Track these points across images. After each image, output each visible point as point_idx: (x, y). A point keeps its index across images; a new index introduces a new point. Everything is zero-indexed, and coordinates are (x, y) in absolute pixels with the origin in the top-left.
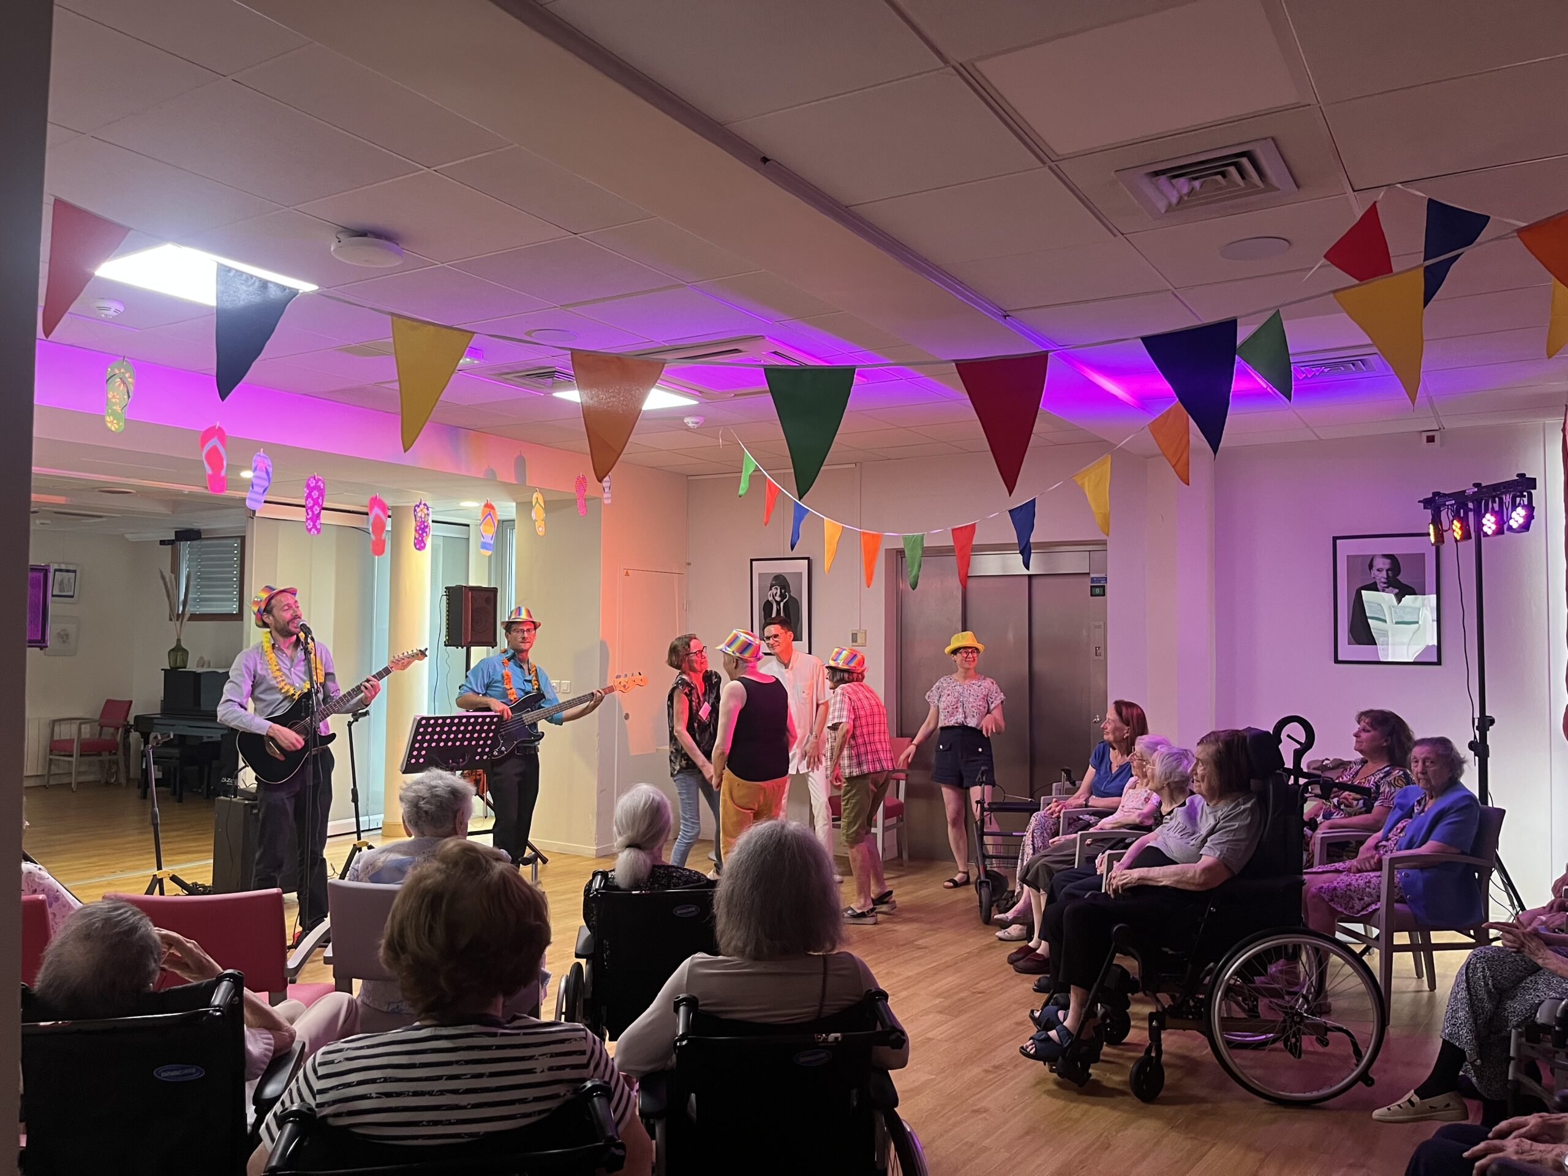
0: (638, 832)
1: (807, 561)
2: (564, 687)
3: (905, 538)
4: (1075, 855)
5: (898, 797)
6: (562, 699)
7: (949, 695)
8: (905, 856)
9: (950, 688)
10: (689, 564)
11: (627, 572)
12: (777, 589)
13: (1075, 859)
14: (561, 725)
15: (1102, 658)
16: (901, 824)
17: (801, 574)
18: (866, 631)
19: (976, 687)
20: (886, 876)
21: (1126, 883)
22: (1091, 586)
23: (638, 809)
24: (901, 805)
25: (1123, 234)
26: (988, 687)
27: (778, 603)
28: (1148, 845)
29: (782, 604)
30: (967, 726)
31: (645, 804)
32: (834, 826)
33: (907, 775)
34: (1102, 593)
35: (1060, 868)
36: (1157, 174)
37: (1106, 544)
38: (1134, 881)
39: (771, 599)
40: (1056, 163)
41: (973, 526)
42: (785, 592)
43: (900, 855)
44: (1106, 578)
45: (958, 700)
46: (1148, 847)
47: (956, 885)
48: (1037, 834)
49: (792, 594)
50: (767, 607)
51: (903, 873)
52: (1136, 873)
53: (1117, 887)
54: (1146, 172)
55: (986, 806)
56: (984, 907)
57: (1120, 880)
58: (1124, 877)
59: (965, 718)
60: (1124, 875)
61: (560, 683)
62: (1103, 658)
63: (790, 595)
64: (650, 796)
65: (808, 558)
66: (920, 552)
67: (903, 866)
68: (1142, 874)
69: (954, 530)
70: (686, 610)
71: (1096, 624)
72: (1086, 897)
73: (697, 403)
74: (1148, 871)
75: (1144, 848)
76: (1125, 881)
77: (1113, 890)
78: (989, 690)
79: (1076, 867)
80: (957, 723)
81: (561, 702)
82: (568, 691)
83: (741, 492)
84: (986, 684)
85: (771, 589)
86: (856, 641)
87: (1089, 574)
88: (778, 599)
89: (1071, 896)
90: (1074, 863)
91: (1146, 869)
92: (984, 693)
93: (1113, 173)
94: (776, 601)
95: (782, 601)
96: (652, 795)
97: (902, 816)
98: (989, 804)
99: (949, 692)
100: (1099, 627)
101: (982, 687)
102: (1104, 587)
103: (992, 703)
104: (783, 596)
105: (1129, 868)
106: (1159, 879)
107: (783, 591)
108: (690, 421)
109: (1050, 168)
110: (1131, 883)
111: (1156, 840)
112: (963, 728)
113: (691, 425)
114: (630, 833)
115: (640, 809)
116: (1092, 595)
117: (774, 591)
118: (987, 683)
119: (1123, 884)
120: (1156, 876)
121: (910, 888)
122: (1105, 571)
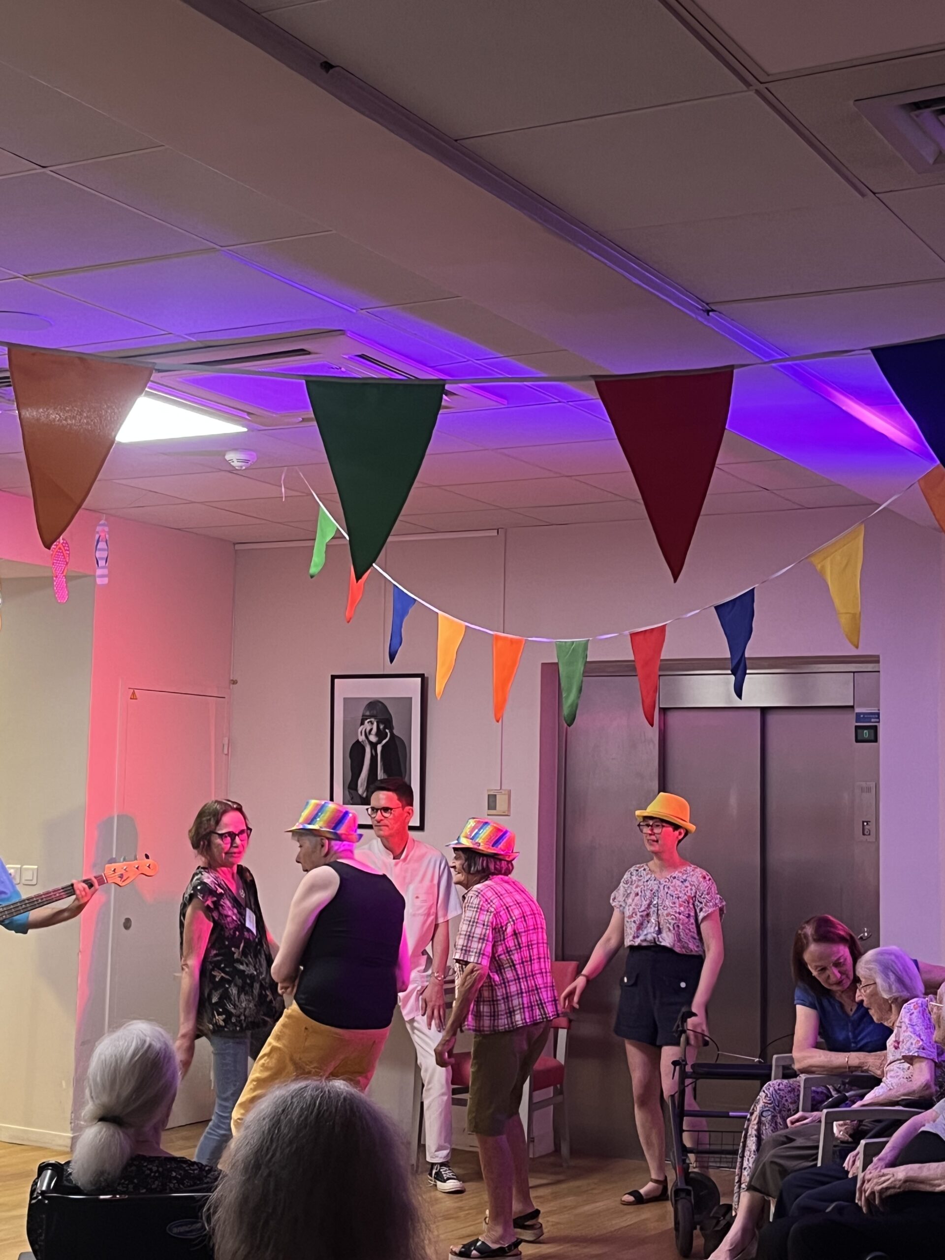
0: (118, 1096)
1: (419, 679)
2: (27, 876)
3: (560, 646)
4: (817, 1147)
5: (555, 1056)
6: (26, 893)
7: (637, 894)
8: (565, 1149)
9: (641, 883)
10: (234, 682)
11: (134, 693)
13: (817, 1153)
14: (25, 932)
15: (871, 838)
16: (559, 1098)
17: (408, 700)
18: (510, 792)
19: (677, 882)
20: (532, 1182)
21: (887, 1188)
22: (856, 727)
23: (122, 1060)
24: (560, 1069)
25: (874, 193)
26: (696, 883)
27: (374, 746)
28: (923, 1129)
29: (379, 748)
30: (660, 946)
31: (134, 1054)
32: (456, 1102)
33: (570, 1021)
34: (872, 738)
35: (797, 1167)
36: (917, 106)
37: (878, 662)
38: (898, 1184)
39: (362, 738)
40: (766, 85)
41: (663, 629)
42: (385, 728)
43: (557, 1150)
44: (878, 714)
45: (651, 903)
46: (924, 1132)
47: (640, 1200)
48: (767, 1118)
49: (395, 732)
50: (356, 752)
51: (561, 1177)
52: (901, 1172)
53: (873, 1193)
54: (902, 103)
55: (688, 1069)
56: (681, 1229)
57: (877, 1184)
58: (883, 1179)
59: (659, 932)
60: (884, 1175)
61: (21, 868)
62: (874, 840)
64: (145, 1041)
65: (422, 676)
66: (580, 668)
67: (561, 1166)
68: (911, 1174)
69: (633, 635)
70: (227, 755)
71: (864, 784)
72: (828, 1210)
73: (245, 430)
74: (920, 1168)
75: (916, 1134)
76: (885, 1185)
77: (867, 1199)
78: (697, 889)
79: (819, 1165)
80: (645, 940)
81: (24, 897)
82: (34, 882)
83: (314, 570)
84: (694, 879)
85: (362, 723)
86: (495, 808)
87: (852, 707)
88: (373, 738)
89: (806, 1210)
90: (816, 1159)
91: (917, 1166)
92: (689, 894)
93: (851, 102)
94: (371, 743)
95: (379, 742)
96: (148, 1039)
97: (561, 1086)
98: (693, 1066)
99: (638, 890)
100: (869, 790)
101: (687, 884)
102: (875, 728)
103: (701, 910)
105: (893, 1164)
106: (936, 1182)
107: (382, 727)
108: (234, 458)
109: (757, 92)
110: (894, 1187)
111: (934, 1121)
112: (655, 949)
113: (236, 464)
114: (105, 1099)
115: (126, 1060)
116: (857, 741)
117: (367, 726)
118: (695, 876)
119: (882, 1189)
120: (932, 1177)
121: (569, 1201)
122: (877, 705)
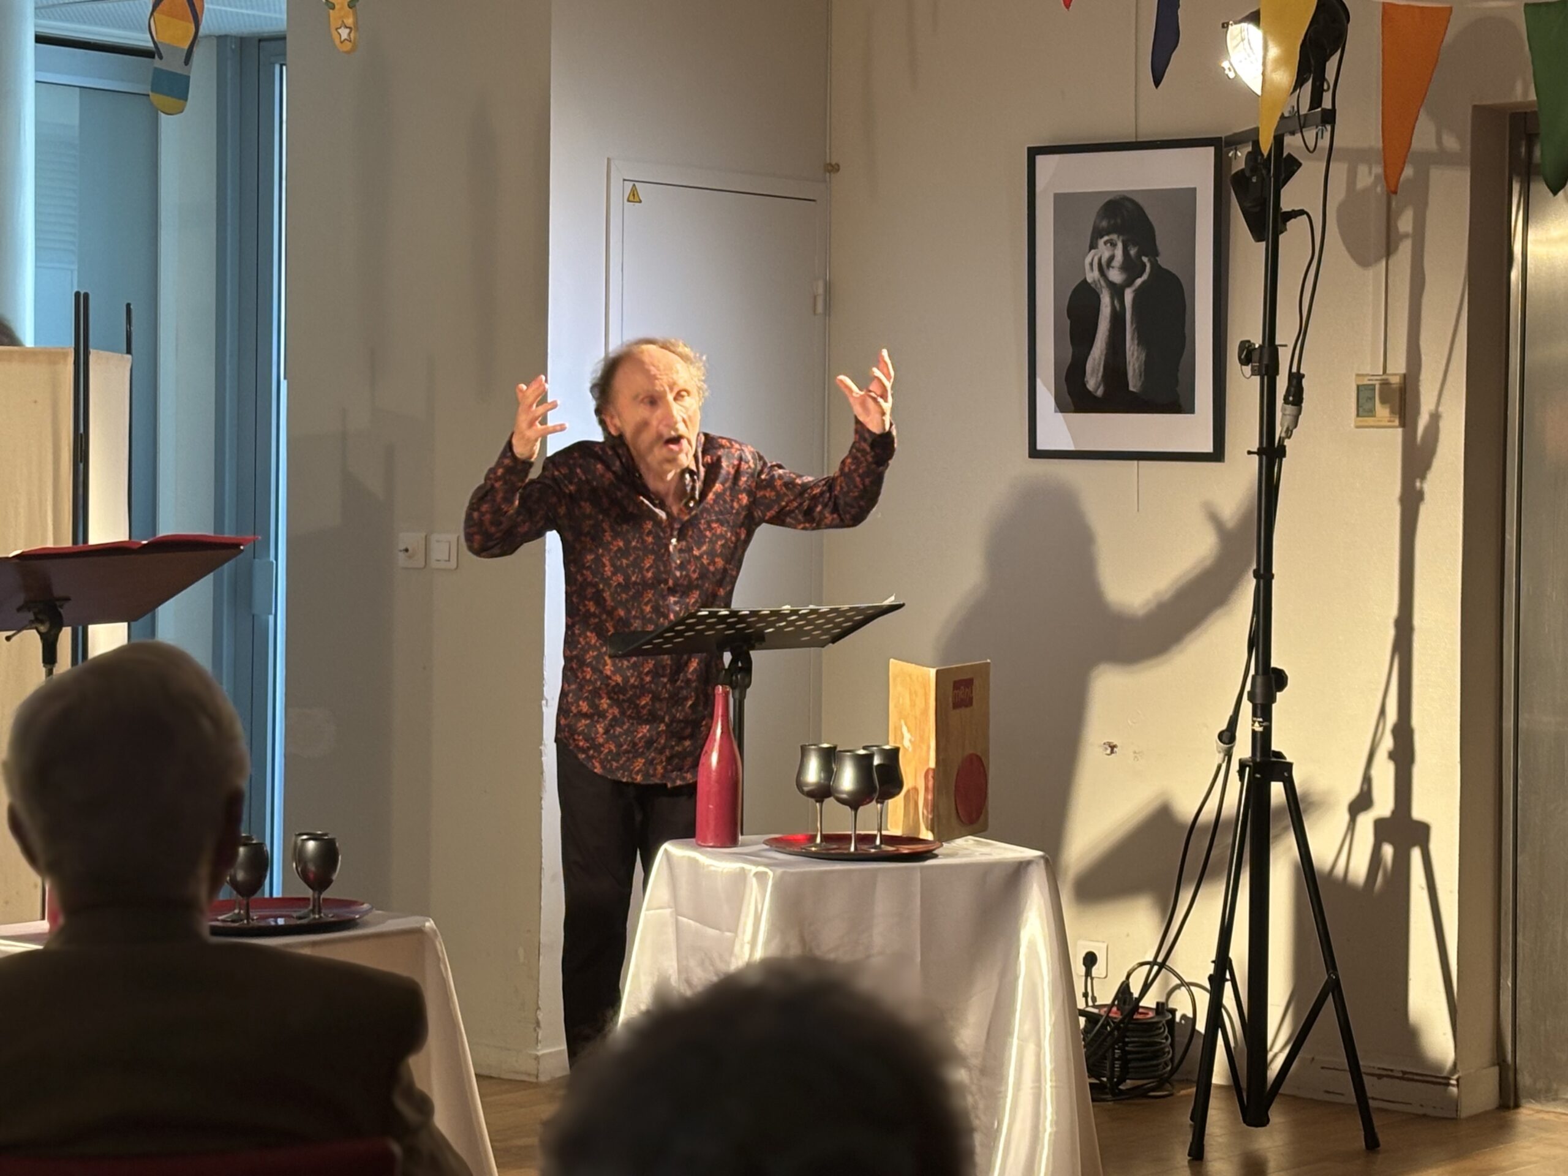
1: (1212, 149)
10: (833, 169)
11: (634, 192)
12: (1114, 245)
17: (1191, 194)
27: (1117, 291)
29: (1129, 295)
39: (1093, 276)
42: (1139, 254)
49: (1160, 260)
50: (1081, 305)
63: (1155, 266)
70: (823, 316)
85: (1093, 246)
86: (1371, 413)
88: (1116, 276)
94: (1111, 285)
95: (1129, 283)
104: (1131, 268)
107: (1133, 252)
117: (1103, 251)
